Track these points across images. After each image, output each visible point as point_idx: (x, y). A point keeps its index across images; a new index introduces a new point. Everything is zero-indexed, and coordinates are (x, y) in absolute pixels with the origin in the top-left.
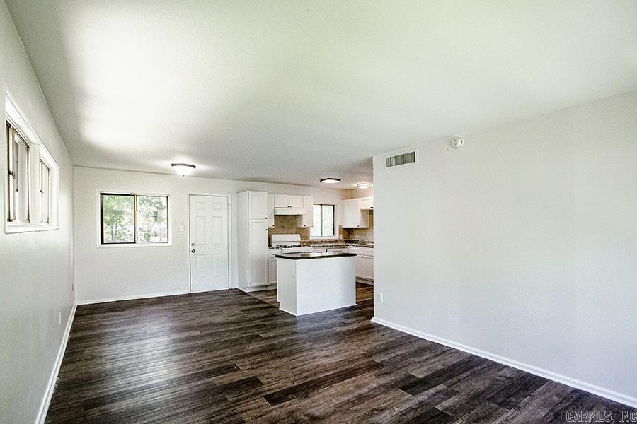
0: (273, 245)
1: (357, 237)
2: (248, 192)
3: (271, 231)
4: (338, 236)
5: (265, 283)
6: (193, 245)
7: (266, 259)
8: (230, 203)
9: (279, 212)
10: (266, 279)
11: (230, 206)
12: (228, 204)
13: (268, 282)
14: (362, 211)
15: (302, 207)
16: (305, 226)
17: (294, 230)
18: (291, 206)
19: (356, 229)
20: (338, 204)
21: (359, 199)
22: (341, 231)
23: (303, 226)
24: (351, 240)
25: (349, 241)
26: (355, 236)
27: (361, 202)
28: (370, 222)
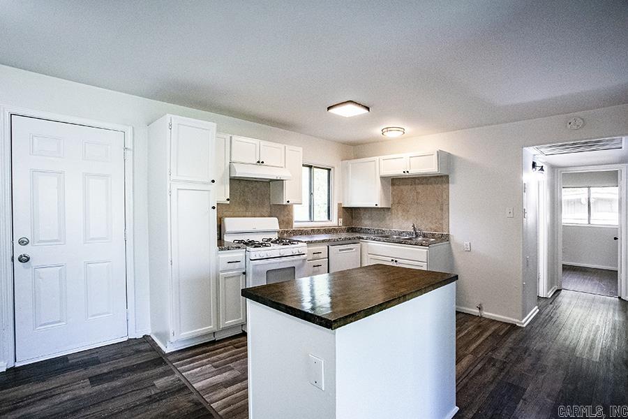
0: (228, 239)
1: (366, 223)
2: (168, 116)
3: (222, 211)
4: (335, 221)
5: (211, 327)
6: (23, 242)
7: (213, 272)
8: (129, 145)
9: (241, 172)
10: (213, 319)
11: (129, 153)
12: (125, 149)
13: (218, 324)
14: (382, 178)
15: (283, 166)
16: (288, 202)
17: (266, 210)
18: (263, 162)
19: (365, 210)
20: (336, 168)
21: (377, 158)
22: (341, 213)
23: (285, 203)
24: (355, 228)
25: (351, 230)
26: (363, 221)
27: (382, 162)
28: (393, 198)
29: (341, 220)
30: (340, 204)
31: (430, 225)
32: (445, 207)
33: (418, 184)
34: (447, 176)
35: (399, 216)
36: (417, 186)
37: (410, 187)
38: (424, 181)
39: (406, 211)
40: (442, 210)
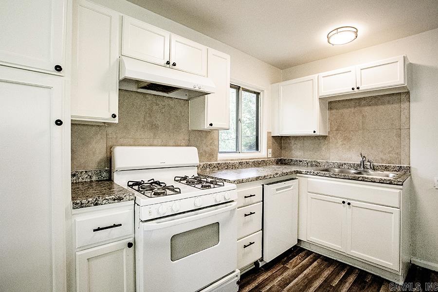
14: (321, 100)
15: (205, 74)
16: (211, 125)
17: (182, 137)
18: (174, 65)
19: (296, 140)
20: (265, 91)
21: (316, 75)
22: (271, 142)
23: (207, 127)
24: (285, 160)
25: (281, 162)
26: (293, 152)
27: (322, 80)
28: (331, 124)
29: (270, 151)
30: (269, 133)
31: (381, 155)
32: (403, 132)
33: (364, 106)
34: (408, 93)
35: (338, 145)
36: (363, 108)
37: (353, 110)
38: (373, 102)
39: (347, 139)
40: (399, 136)
